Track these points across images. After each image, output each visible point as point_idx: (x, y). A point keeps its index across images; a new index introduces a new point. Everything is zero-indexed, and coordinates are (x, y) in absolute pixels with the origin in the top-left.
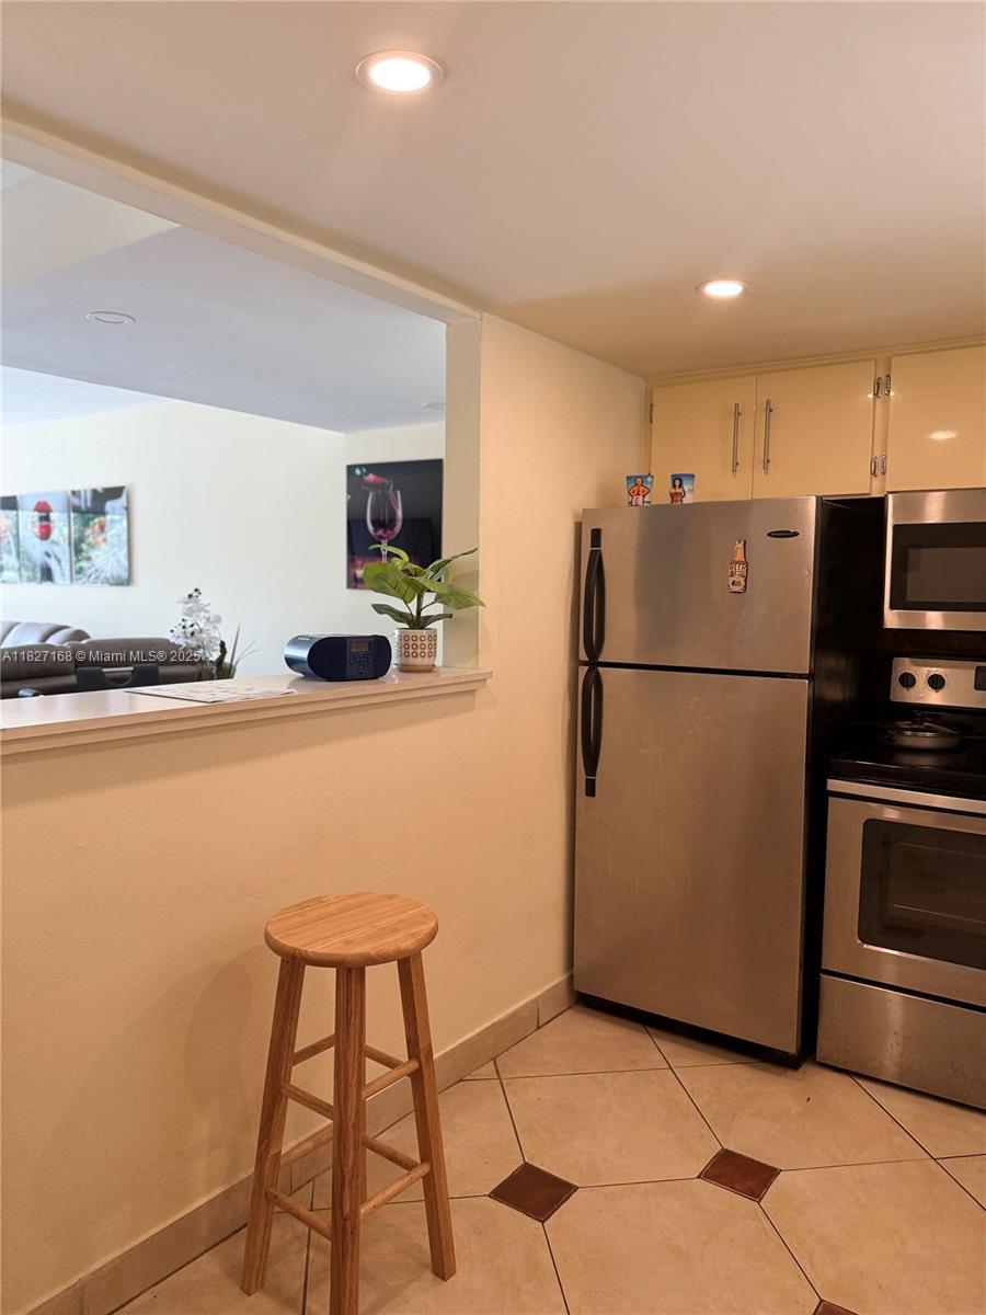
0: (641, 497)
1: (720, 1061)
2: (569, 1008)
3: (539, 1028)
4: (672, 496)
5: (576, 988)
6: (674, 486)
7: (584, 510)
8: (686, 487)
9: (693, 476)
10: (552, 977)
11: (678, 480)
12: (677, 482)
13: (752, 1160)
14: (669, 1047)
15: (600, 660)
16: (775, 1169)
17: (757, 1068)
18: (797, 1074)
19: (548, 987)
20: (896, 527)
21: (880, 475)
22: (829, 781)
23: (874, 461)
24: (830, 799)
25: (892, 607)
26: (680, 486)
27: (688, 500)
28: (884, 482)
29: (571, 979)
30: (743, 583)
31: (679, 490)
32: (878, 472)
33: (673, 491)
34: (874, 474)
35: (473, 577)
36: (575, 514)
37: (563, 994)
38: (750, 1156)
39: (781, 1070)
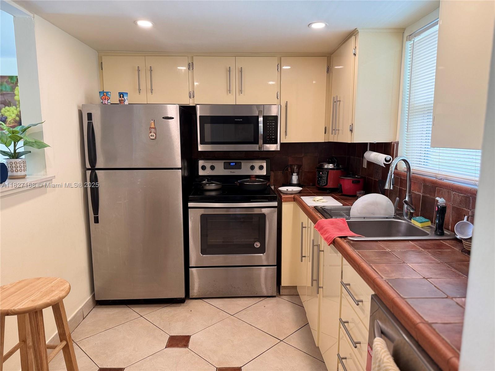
0: (107, 101)
1: (158, 308)
2: (94, 308)
3: (84, 319)
4: (120, 101)
5: (96, 299)
6: (120, 97)
7: (82, 105)
8: (125, 98)
9: (127, 93)
10: (87, 297)
11: (121, 95)
12: (122, 96)
13: (181, 336)
14: (138, 309)
15: (96, 167)
16: (189, 336)
17: (171, 307)
18: (185, 304)
19: (85, 302)
20: (200, 116)
21: (192, 98)
22: (189, 204)
23: (190, 93)
24: (189, 210)
25: (201, 144)
26: (123, 97)
27: (126, 103)
28: (194, 100)
29: (94, 296)
30: (155, 136)
31: (123, 99)
32: (192, 97)
33: (120, 99)
34: (190, 97)
35: (41, 133)
36: (78, 107)
37: (91, 303)
38: (180, 335)
39: (179, 305)
